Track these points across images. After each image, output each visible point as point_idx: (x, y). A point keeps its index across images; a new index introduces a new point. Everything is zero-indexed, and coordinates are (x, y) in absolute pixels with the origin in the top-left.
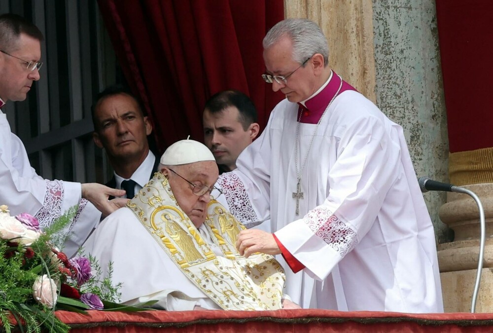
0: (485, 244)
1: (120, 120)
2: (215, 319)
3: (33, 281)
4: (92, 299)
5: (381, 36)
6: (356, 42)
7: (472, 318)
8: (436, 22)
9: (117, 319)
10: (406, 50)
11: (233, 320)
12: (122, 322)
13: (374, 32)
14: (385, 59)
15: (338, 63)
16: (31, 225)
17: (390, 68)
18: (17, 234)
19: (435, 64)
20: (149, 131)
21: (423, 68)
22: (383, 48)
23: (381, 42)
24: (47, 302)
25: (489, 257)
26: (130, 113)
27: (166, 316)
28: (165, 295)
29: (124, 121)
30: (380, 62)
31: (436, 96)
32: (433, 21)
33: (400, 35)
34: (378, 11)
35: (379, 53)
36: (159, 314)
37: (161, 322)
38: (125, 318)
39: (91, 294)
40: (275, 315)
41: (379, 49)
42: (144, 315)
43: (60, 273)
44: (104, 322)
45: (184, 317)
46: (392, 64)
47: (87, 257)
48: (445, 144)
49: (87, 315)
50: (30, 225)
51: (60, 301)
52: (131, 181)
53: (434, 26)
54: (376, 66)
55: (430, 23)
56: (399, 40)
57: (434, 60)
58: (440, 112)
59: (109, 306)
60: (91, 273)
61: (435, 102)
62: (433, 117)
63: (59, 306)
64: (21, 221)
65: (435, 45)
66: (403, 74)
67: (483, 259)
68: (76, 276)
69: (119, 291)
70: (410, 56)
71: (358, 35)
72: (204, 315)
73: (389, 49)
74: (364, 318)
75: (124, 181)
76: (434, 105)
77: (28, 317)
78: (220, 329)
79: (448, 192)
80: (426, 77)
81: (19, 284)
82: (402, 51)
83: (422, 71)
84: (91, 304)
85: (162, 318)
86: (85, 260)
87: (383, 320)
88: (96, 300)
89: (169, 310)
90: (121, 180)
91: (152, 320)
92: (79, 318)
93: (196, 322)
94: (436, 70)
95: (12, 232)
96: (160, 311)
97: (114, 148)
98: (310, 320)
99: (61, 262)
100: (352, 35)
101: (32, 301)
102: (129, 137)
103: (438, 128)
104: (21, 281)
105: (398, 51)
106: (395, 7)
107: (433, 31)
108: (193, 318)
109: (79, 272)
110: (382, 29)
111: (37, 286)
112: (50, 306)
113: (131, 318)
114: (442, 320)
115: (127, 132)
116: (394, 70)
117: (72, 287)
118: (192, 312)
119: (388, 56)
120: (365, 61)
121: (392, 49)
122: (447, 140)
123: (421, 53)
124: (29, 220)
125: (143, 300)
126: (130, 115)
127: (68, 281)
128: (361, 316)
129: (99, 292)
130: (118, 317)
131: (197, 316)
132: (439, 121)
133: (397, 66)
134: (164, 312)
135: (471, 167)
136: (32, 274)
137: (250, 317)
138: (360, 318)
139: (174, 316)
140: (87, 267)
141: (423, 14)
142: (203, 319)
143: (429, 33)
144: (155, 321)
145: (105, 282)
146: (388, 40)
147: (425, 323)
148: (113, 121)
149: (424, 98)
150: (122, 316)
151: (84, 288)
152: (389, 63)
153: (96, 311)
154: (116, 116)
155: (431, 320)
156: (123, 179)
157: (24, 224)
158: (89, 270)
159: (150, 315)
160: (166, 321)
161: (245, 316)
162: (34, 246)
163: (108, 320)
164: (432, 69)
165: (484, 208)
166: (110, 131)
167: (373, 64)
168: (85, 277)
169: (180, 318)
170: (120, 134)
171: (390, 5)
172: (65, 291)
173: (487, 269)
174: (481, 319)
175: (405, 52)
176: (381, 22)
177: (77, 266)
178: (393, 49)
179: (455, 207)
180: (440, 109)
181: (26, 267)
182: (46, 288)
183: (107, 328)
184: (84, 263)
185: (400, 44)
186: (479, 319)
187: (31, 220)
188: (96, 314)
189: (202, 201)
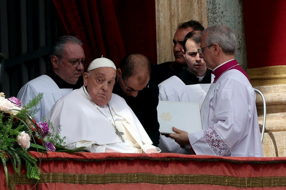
2: (117, 157)
3: (18, 134)
4: (49, 145)
5: (211, 4)
6: (197, 7)
7: (259, 160)
9: (63, 157)
10: (225, 12)
11: (127, 158)
12: (66, 158)
13: (207, 2)
14: (213, 17)
15: (187, 18)
16: (17, 103)
17: (215, 21)
18: (9, 108)
19: (240, 20)
21: (234, 22)
22: (212, 10)
23: (211, 7)
24: (25, 146)
25: (268, 127)
27: (90, 155)
30: (210, 18)
31: (241, 37)
33: (221, 3)
35: (210, 13)
36: (86, 154)
37: (87, 159)
38: (67, 156)
39: (49, 142)
40: (150, 156)
41: (210, 11)
42: (78, 155)
43: (32, 130)
44: (55, 158)
45: (100, 156)
46: (217, 19)
47: (47, 122)
48: (245, 64)
49: (47, 154)
50: (16, 104)
51: (31, 146)
54: (208, 20)
56: (221, 6)
57: (240, 17)
58: (243, 47)
59: (60, 149)
60: (49, 130)
61: (240, 41)
62: (239, 48)
63: (31, 149)
64: (11, 101)
65: (241, 9)
67: (265, 128)
68: (41, 132)
69: (64, 141)
70: (227, 15)
71: (198, 3)
72: (111, 156)
73: (215, 11)
74: (199, 159)
76: (239, 42)
77: (14, 154)
78: (119, 163)
80: (236, 27)
81: (9, 137)
82: (222, 12)
83: (233, 23)
84: (49, 148)
85: (87, 156)
86: (46, 124)
87: (209, 160)
88: (52, 145)
89: (92, 152)
91: (82, 157)
92: (41, 155)
93: (106, 159)
94: (241, 22)
95: (6, 107)
98: (169, 159)
99: (32, 125)
100: (195, 3)
101: (17, 146)
103: (241, 55)
104: (11, 136)
105: (220, 12)
107: (240, 1)
108: (105, 157)
109: (42, 130)
111: (19, 137)
112: (26, 148)
113: (71, 156)
114: (242, 161)
116: (218, 23)
117: (39, 138)
118: (104, 154)
119: (215, 15)
120: (202, 16)
122: (246, 62)
123: (233, 14)
124: (16, 101)
127: (36, 135)
128: (197, 158)
129: (53, 141)
130: (64, 155)
131: (107, 156)
132: (242, 51)
133: (219, 21)
134: (89, 153)
135: (259, 77)
136: (16, 131)
137: (136, 157)
138: (197, 159)
139: (94, 156)
140: (47, 127)
142: (110, 157)
144: (83, 158)
145: (57, 136)
146: (215, 6)
147: (233, 162)
150: (66, 155)
151: (46, 139)
152: (215, 18)
153: (52, 152)
155: (236, 160)
157: (12, 103)
158: (48, 129)
159: (81, 155)
160: (90, 158)
161: (134, 156)
162: (18, 115)
163: (58, 157)
164: (239, 23)
167: (206, 19)
168: (46, 133)
169: (98, 156)
173: (266, 133)
174: (263, 160)
175: (224, 12)
177: (41, 126)
178: (218, 11)
180: (243, 45)
181: (14, 127)
182: (24, 138)
183: (57, 161)
184: (45, 125)
185: (221, 9)
186: (262, 160)
187: (17, 101)
188: (52, 154)
189: (103, 89)
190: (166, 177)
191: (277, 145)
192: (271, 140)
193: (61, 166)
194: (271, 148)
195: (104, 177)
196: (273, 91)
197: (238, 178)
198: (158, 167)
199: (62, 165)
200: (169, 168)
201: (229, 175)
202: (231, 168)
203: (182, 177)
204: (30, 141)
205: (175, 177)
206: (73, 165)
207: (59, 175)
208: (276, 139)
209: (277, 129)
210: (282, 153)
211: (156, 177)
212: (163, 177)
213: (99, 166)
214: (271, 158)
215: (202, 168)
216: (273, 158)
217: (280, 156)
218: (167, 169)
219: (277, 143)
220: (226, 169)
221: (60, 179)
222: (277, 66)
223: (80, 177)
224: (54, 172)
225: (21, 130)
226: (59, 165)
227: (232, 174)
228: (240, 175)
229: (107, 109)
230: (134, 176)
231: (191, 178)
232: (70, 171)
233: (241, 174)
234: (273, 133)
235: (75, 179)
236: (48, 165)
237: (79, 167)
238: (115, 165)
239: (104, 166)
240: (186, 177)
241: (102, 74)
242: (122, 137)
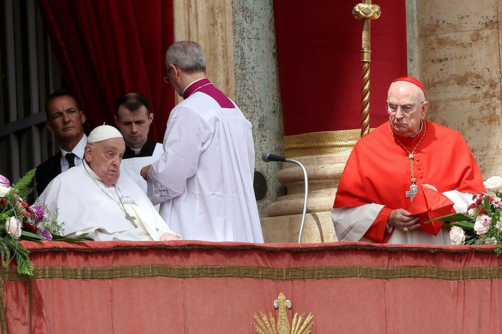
0: (308, 197)
1: (65, 113)
2: (127, 246)
3: (5, 221)
4: (45, 233)
5: (239, 58)
6: (222, 62)
8: (276, 48)
9: (61, 247)
10: (256, 67)
11: (139, 247)
12: (65, 248)
13: (234, 55)
14: (242, 73)
15: (210, 76)
16: (5, 183)
17: (245, 79)
19: (275, 76)
20: (84, 120)
21: (267, 79)
22: (240, 66)
23: (239, 62)
24: (15, 235)
25: (310, 206)
26: (72, 108)
27: (94, 245)
28: (93, 230)
29: (68, 114)
30: (238, 75)
31: (275, 98)
32: (274, 48)
33: (252, 57)
34: (237, 40)
35: (238, 69)
36: (90, 243)
37: (91, 249)
38: (67, 246)
39: (44, 230)
40: (167, 244)
41: (238, 66)
42: (79, 244)
43: (23, 215)
44: (53, 248)
45: (106, 245)
46: (246, 77)
49: (41, 243)
50: (3, 183)
51: (23, 234)
52: (72, 153)
53: (274, 51)
54: (235, 78)
55: (272, 49)
56: (251, 60)
57: (275, 74)
58: (278, 109)
59: (56, 238)
60: (44, 215)
61: (275, 102)
62: (274, 112)
63: (23, 237)
65: (275, 64)
66: (254, 83)
67: (307, 208)
68: (34, 217)
69: (63, 228)
70: (259, 71)
71: (223, 57)
72: (119, 244)
73: (244, 66)
74: (226, 246)
75: (67, 154)
76: (274, 104)
78: (130, 254)
79: (283, 163)
80: (269, 85)
82: (253, 68)
83: (267, 81)
84: (44, 236)
85: (91, 246)
86: (40, 207)
87: (240, 248)
88: (48, 233)
89: (96, 241)
90: (65, 153)
91: (84, 247)
92: (35, 245)
93: (114, 249)
94: (275, 80)
96: (90, 241)
97: (61, 132)
98: (190, 248)
99: (24, 208)
100: (219, 57)
101: (5, 234)
102: (71, 124)
103: (277, 119)
105: (250, 68)
106: (248, 38)
107: (274, 54)
108: (112, 246)
109: (36, 215)
110: (240, 52)
111: (8, 224)
112: (17, 237)
113: (71, 246)
114: (279, 248)
115: (69, 122)
116: (248, 80)
117: (31, 225)
119: (244, 71)
120: (228, 73)
121: (246, 66)
122: (283, 127)
123: (266, 69)
124: (3, 180)
125: (79, 234)
126: (72, 110)
127: (28, 221)
129: (49, 228)
130: (62, 245)
131: (115, 245)
132: (278, 115)
133: (249, 78)
134: (92, 242)
135: (298, 146)
138: (224, 246)
139: (99, 245)
140: (41, 211)
141: (267, 43)
142: (119, 246)
143: (271, 55)
144: (87, 248)
145: (53, 222)
146: (244, 60)
148: (61, 114)
149: (267, 99)
150: (65, 244)
151: (39, 226)
152: (244, 75)
153: (47, 241)
154: (62, 111)
155: (271, 248)
156: (67, 152)
158: (42, 214)
159: (84, 244)
160: (94, 248)
161: (147, 244)
162: (6, 197)
163: (55, 247)
164: (273, 80)
165: (307, 173)
166: (59, 121)
167: (234, 76)
168: (40, 218)
169: (104, 246)
170: (65, 123)
171: (245, 37)
172: (26, 227)
173: (309, 214)
176: (239, 48)
177: (35, 210)
179: (288, 172)
180: (278, 107)
182: (14, 225)
183: (54, 252)
184: (40, 209)
185: (252, 63)
186: (303, 247)
187: (5, 180)
188: (48, 243)
189: (115, 165)
190: (187, 269)
191: (323, 228)
192: (315, 222)
193: (59, 258)
194: (314, 232)
195: (112, 270)
196: (316, 163)
197: (274, 269)
198: (177, 258)
199: (61, 257)
200: (191, 258)
201: (264, 266)
202: (266, 257)
203: (206, 269)
204: (21, 228)
205: (198, 269)
206: (74, 256)
207: (57, 270)
208: (321, 221)
209: (322, 208)
210: (328, 237)
211: (174, 270)
212: (182, 270)
213: (105, 258)
214: (315, 244)
215: (230, 258)
216: (317, 244)
217: (326, 241)
218: (188, 259)
219: (322, 225)
220: (259, 258)
221: (58, 274)
222: (320, 132)
223: (83, 271)
224: (51, 265)
225: (12, 215)
226: (57, 257)
227: (267, 264)
228: (277, 266)
229: (113, 189)
230: (148, 269)
231: (217, 269)
232: (70, 264)
233: (278, 264)
234: (316, 213)
235: (76, 273)
236: (43, 258)
237: (81, 259)
238: (125, 256)
239: (111, 257)
240: (211, 268)
241: (113, 147)
242: (134, 223)
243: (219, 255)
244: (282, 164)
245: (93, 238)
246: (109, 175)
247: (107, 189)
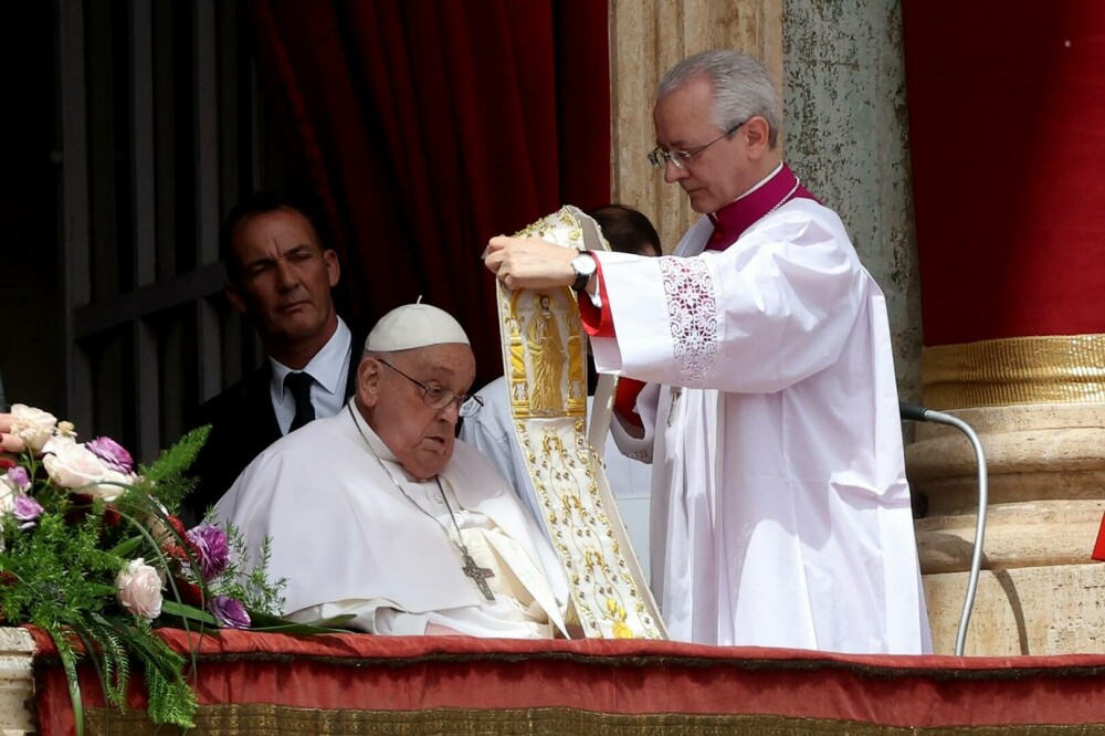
1: (282, 261)
2: (465, 653)
3: (118, 570)
4: (230, 607)
5: (798, 118)
7: (958, 665)
8: (904, 94)
9: (275, 648)
10: (846, 147)
11: (499, 656)
12: (285, 654)
13: (785, 111)
14: (806, 163)
16: (117, 461)
17: (813, 180)
18: (89, 477)
19: (900, 174)
20: (335, 278)
21: (878, 182)
22: (800, 142)
23: (798, 130)
24: (143, 611)
25: (992, 549)
26: (302, 247)
27: (369, 644)
28: (372, 608)
29: (291, 264)
31: (900, 236)
32: (899, 92)
33: (835, 117)
34: (794, 68)
35: (794, 151)
36: (358, 640)
37: (359, 657)
38: (291, 647)
39: (227, 598)
41: (794, 143)
42: (328, 642)
43: (169, 555)
44: (250, 652)
45: (404, 648)
46: (819, 173)
47: (222, 526)
48: (915, 329)
49: (221, 640)
50: (114, 462)
51: (167, 610)
53: (900, 101)
55: (893, 95)
56: (832, 127)
57: (899, 167)
58: (908, 268)
59: (262, 622)
60: (229, 557)
61: (898, 248)
62: (894, 276)
63: (166, 619)
64: (97, 454)
65: (903, 139)
66: (839, 192)
67: (983, 556)
68: (199, 563)
69: (280, 594)
70: (853, 158)
72: (442, 646)
73: (813, 143)
74: (749, 660)
76: (896, 253)
77: (105, 638)
78: (473, 673)
79: (918, 423)
80: (883, 200)
81: (91, 577)
82: (838, 149)
83: (876, 187)
84: (227, 617)
85: (361, 648)
86: (218, 533)
87: (786, 665)
88: (237, 609)
89: (377, 633)
90: (283, 372)
91: (342, 652)
92: (202, 643)
93: (426, 658)
94: (901, 185)
95: (80, 474)
96: (359, 635)
97: (272, 316)
98: (645, 661)
99: (171, 535)
101: (116, 609)
102: (301, 294)
103: (902, 298)
104: (96, 572)
105: (830, 148)
106: (825, 63)
107: (899, 111)
108: (421, 651)
109: (205, 556)
110: (800, 104)
111: (125, 580)
112: (148, 618)
113: (302, 647)
114: (900, 669)
115: (297, 286)
116: (822, 184)
117: (192, 583)
118: (419, 639)
119: (811, 157)
121: (818, 144)
122: (918, 323)
123: (875, 153)
124: (113, 451)
125: (330, 612)
127: (183, 571)
128: (744, 656)
129: (242, 595)
130: (278, 644)
131: (431, 646)
132: (905, 285)
133: (827, 177)
135: (964, 375)
136: (114, 557)
137: (531, 650)
138: (743, 659)
139: (385, 645)
140: (221, 545)
141: (881, 78)
142: (440, 652)
143: (891, 113)
144: (347, 653)
145: (255, 575)
146: (812, 126)
147: (866, 672)
148: (271, 264)
149: (876, 241)
150: (285, 642)
151: (216, 587)
152: (812, 169)
153: (236, 630)
154: (275, 254)
155: (878, 667)
156: (289, 370)
157: (101, 460)
158: (224, 552)
159: (339, 643)
160: (371, 654)
161: (522, 648)
162: (121, 502)
163: (258, 650)
164: (895, 185)
165: (985, 455)
168: (218, 566)
169: (397, 649)
170: (283, 290)
171: (819, 58)
172: (176, 589)
173: (988, 573)
174: (975, 667)
175: (842, 149)
176: (800, 90)
177: (201, 542)
178: (821, 144)
179: (931, 450)
180: (908, 263)
181: (106, 543)
182: (141, 581)
183: (255, 664)
184: (216, 538)
185: (834, 135)
186: (970, 666)
187: (117, 452)
188: (236, 638)
189: (443, 420)
190: (634, 722)
191: (1027, 614)
192: (1004, 596)
193: (268, 681)
194: (1002, 624)
195: (420, 720)
196: (1013, 425)
197: (885, 727)
198: (606, 687)
199: (274, 678)
200: (647, 690)
201: (855, 717)
202: (862, 692)
203: (691, 722)
204: (162, 592)
205: (667, 724)
206: (310, 677)
207: (260, 714)
208: (1021, 594)
209: (1026, 557)
210: (1042, 641)
211: (599, 725)
212: (623, 723)
213: (401, 683)
214: (1004, 660)
215: (760, 691)
216: (1011, 659)
217: (1033, 652)
218: (638, 693)
219: (1024, 607)
220: (844, 697)
221: (266, 727)
222: (1025, 338)
223: (337, 719)
224: (245, 701)
225: (131, 555)
226: (262, 677)
227: (866, 713)
228: (893, 718)
229: (431, 488)
230: (524, 718)
231: (723, 725)
232: (301, 698)
233: (896, 714)
234: (1010, 571)
235: (316, 726)
236: (222, 678)
237: (333, 685)
238: (458, 678)
239: (418, 682)
240: (707, 723)
241: (443, 369)
242: (485, 585)
243: (728, 683)
244: (914, 427)
245: (368, 628)
246: (424, 449)
247: (414, 489)
